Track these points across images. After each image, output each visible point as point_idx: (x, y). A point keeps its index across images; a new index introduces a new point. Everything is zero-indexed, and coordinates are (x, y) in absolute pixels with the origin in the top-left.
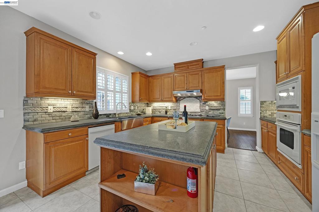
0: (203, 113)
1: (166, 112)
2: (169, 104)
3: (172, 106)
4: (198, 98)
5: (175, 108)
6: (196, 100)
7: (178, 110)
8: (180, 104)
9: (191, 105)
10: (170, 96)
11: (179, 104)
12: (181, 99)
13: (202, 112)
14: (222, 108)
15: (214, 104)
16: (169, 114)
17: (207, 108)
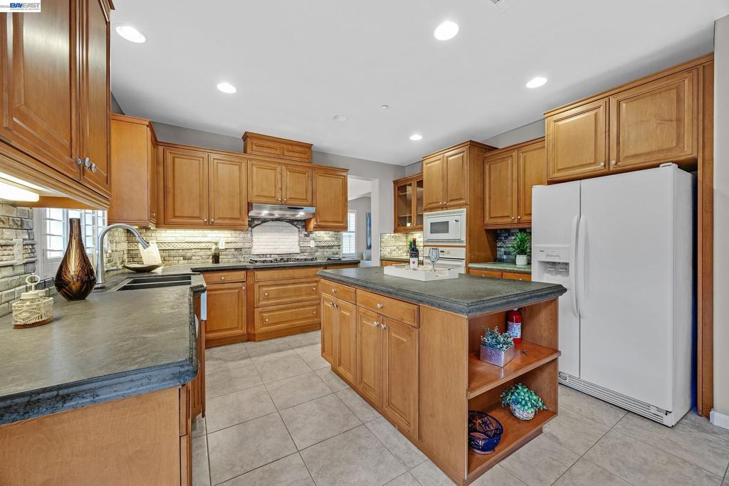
0: (305, 254)
1: (216, 258)
2: (220, 235)
3: (230, 240)
4: (295, 223)
5: (239, 246)
6: (291, 228)
7: (247, 250)
8: (252, 236)
9: (281, 237)
10: (236, 215)
11: (249, 235)
12: (256, 222)
13: (302, 252)
14: (336, 243)
15: (324, 236)
16: (224, 262)
17: (312, 244)
